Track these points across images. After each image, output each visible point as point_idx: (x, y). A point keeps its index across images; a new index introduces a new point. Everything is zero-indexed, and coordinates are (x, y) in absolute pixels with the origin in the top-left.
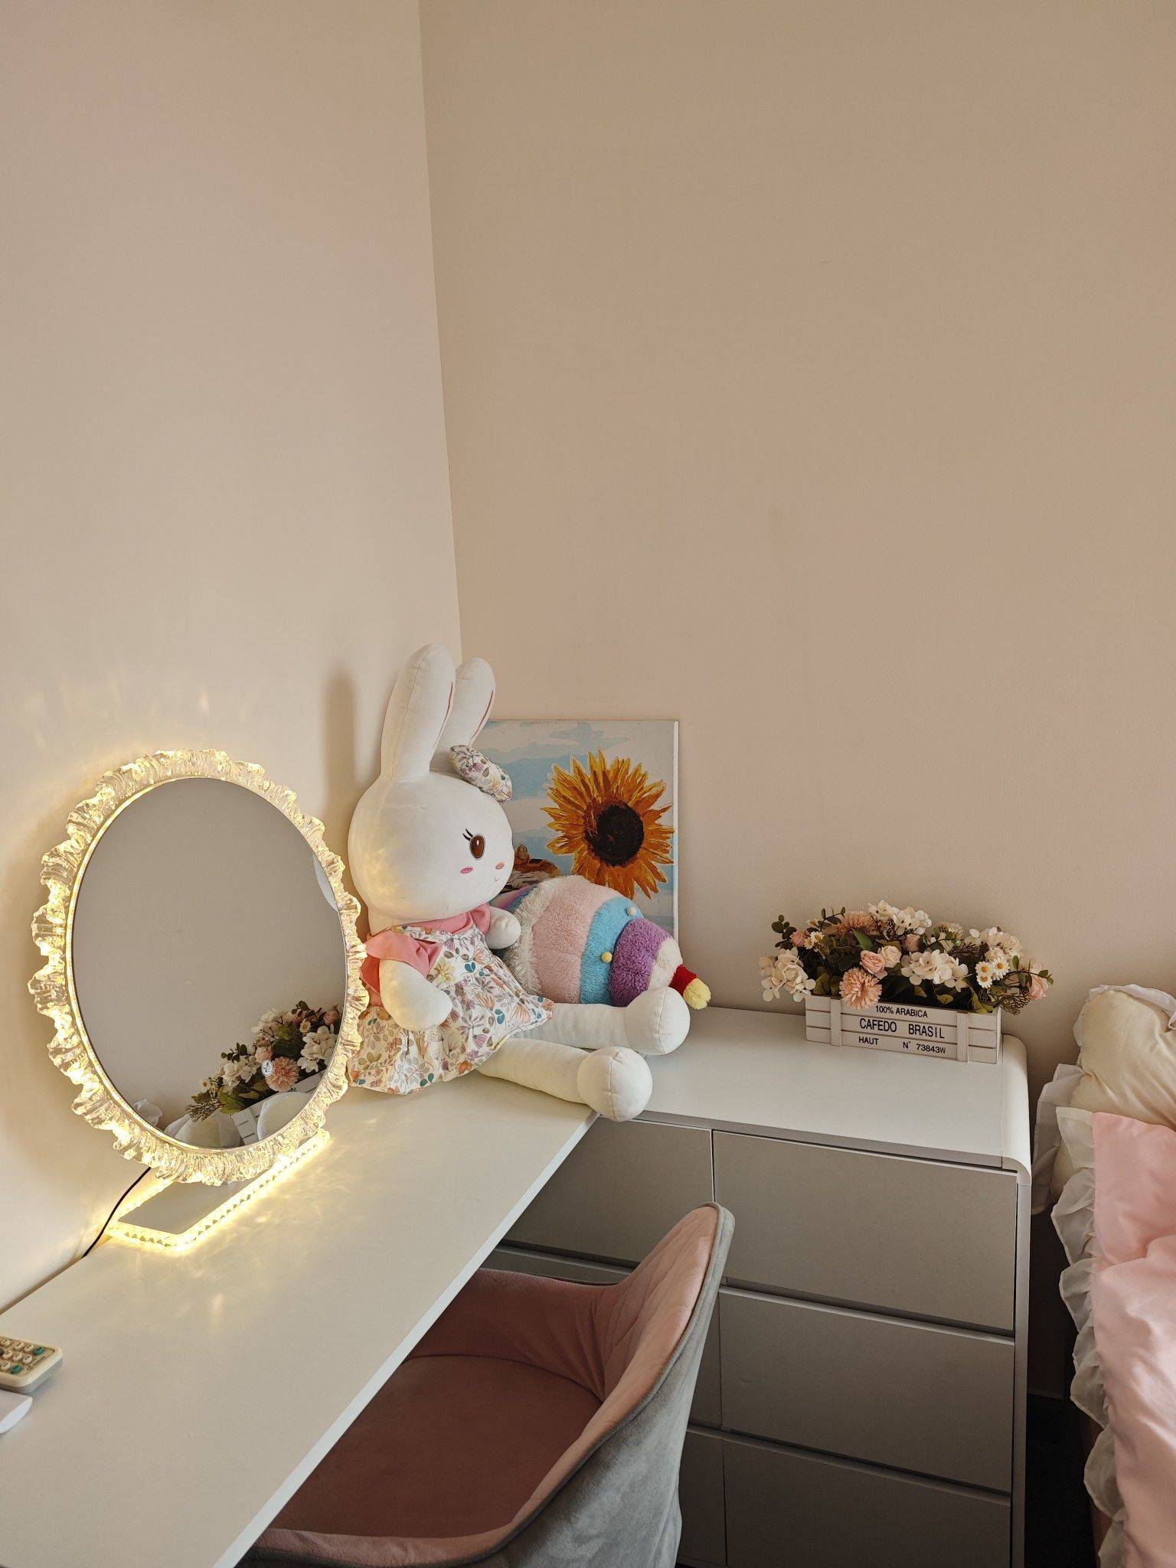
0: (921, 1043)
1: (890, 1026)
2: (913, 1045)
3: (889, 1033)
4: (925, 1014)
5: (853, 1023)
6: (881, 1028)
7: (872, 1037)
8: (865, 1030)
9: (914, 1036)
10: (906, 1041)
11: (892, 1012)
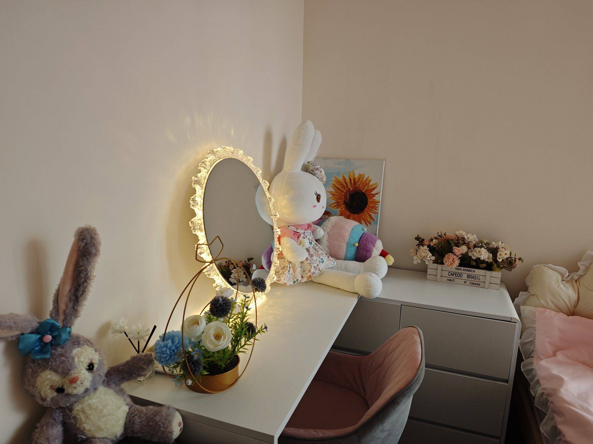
0: (471, 282)
1: (460, 275)
2: (468, 282)
3: (459, 278)
4: (474, 271)
5: (446, 274)
6: (456, 276)
7: (452, 279)
8: (450, 276)
9: (469, 279)
10: (465, 281)
11: (461, 270)
